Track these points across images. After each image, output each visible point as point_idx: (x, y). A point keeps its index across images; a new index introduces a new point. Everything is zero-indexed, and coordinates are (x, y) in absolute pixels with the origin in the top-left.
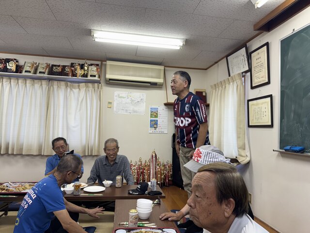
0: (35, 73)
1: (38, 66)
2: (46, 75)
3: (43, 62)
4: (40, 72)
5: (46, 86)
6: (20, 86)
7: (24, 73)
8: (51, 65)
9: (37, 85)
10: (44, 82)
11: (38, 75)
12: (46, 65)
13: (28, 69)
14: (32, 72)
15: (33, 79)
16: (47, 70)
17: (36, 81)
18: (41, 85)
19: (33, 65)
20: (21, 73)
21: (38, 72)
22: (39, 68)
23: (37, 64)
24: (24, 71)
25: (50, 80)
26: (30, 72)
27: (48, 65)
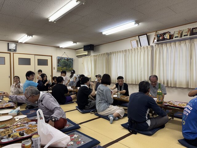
0: (181, 36)
1: (183, 32)
2: (188, 36)
3: (185, 28)
4: (184, 36)
5: (188, 43)
6: (172, 47)
7: (174, 39)
8: (191, 29)
9: (183, 44)
10: (187, 42)
11: (183, 37)
12: (188, 30)
13: (177, 35)
14: (179, 37)
15: (180, 41)
16: (189, 33)
17: (182, 42)
18: (186, 43)
19: (179, 32)
20: (172, 39)
21: (183, 35)
22: (183, 33)
23: (182, 31)
24: (174, 37)
25: (191, 39)
26: (178, 37)
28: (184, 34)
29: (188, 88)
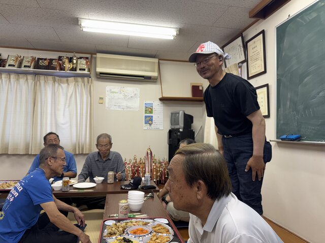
0: (20, 66)
2: (31, 69)
3: (28, 55)
4: (25, 66)
5: (31, 81)
6: (3, 81)
7: (7, 67)
8: (37, 59)
9: (22, 81)
10: (30, 77)
11: (23, 69)
12: (31, 58)
13: (12, 63)
14: (16, 66)
15: (18, 73)
16: (33, 64)
17: (21, 76)
18: (27, 79)
19: (17, 59)
20: (4, 67)
21: (23, 66)
22: (24, 61)
23: (22, 58)
24: (7, 65)
25: (36, 74)
26: (14, 66)
27: (33, 59)
28: (25, 63)
29: (27, 155)
